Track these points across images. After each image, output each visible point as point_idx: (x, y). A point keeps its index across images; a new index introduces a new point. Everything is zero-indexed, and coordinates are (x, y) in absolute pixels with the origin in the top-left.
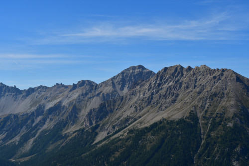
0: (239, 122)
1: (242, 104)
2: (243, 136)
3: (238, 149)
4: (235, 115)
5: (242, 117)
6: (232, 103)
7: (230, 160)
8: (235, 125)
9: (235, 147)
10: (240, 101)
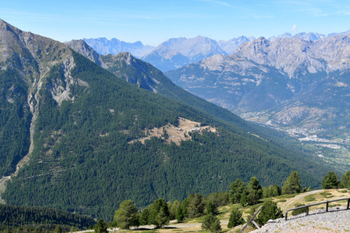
0: (11, 66)
1: (13, 50)
2: (16, 77)
3: (12, 88)
4: (8, 60)
5: (14, 62)
6: (5, 49)
7: (5, 98)
8: (9, 69)
9: (9, 87)
10: (12, 48)
